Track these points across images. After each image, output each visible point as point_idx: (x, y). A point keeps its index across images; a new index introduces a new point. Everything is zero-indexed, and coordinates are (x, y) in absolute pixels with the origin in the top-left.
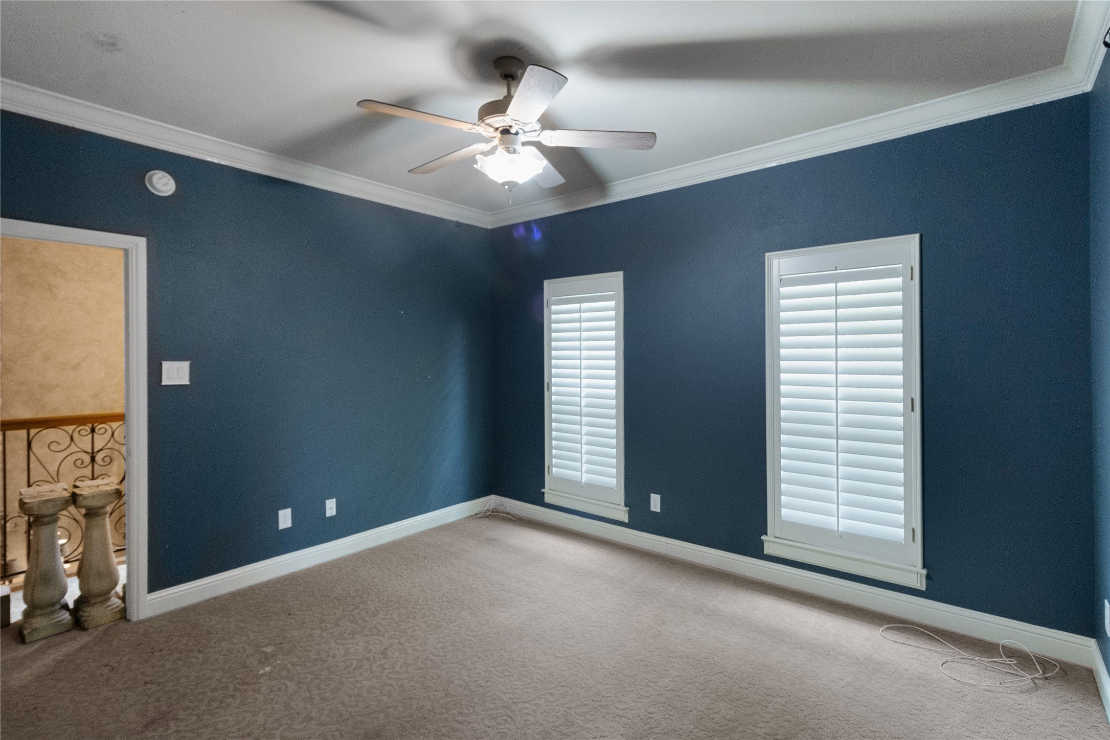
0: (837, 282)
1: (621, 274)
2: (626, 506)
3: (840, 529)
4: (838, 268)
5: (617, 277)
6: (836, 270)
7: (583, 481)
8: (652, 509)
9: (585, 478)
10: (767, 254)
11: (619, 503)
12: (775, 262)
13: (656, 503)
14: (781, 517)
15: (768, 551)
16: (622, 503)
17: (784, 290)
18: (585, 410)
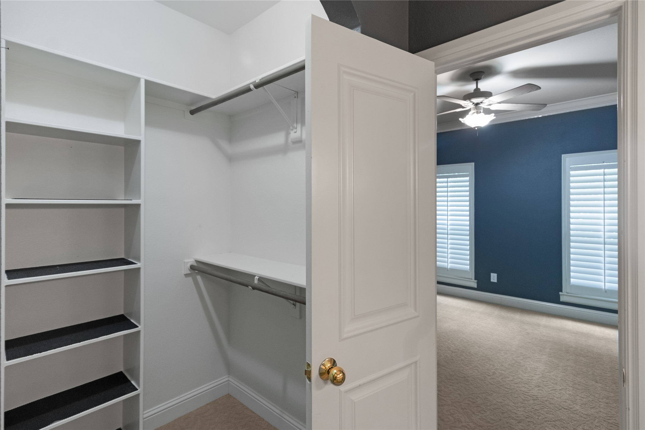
0: (605, 169)
1: (473, 163)
2: (475, 279)
3: (606, 288)
4: (604, 162)
5: (471, 167)
6: (603, 163)
7: (449, 268)
8: (492, 280)
9: (450, 266)
10: (563, 155)
11: (471, 278)
12: (567, 159)
13: (494, 278)
14: (570, 283)
15: (563, 300)
16: (473, 278)
17: (572, 173)
18: (449, 232)
